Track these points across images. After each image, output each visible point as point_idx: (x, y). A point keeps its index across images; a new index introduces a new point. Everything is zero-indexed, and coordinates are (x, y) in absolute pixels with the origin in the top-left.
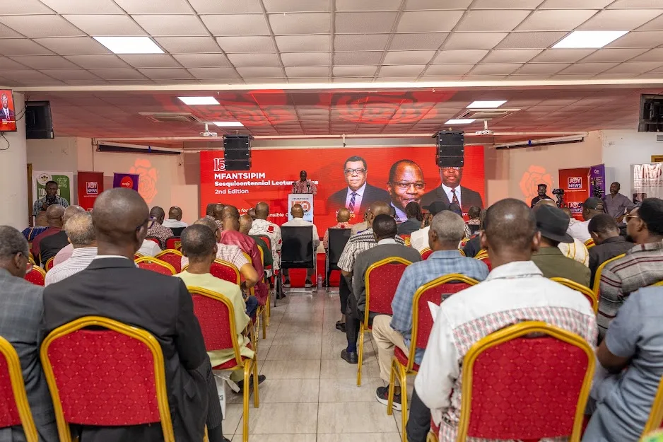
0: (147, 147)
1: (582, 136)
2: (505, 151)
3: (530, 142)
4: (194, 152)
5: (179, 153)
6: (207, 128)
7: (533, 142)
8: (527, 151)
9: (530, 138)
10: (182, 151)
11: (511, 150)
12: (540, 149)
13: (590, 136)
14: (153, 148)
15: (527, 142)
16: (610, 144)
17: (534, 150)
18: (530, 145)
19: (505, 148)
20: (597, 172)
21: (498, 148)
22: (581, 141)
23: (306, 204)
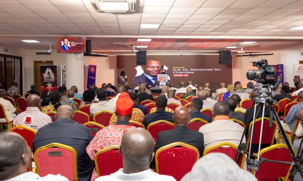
0: (97, 54)
1: (273, 52)
2: (239, 57)
3: (251, 54)
4: (113, 55)
5: (107, 56)
6: (134, 48)
7: (252, 54)
8: (249, 57)
9: (251, 53)
10: (108, 55)
11: (242, 57)
12: (254, 57)
13: (276, 52)
14: (99, 54)
15: (249, 54)
16: (284, 56)
17: (252, 57)
18: (251, 55)
19: (240, 56)
20: (279, 67)
21: (237, 56)
22: (272, 54)
23: (164, 78)
